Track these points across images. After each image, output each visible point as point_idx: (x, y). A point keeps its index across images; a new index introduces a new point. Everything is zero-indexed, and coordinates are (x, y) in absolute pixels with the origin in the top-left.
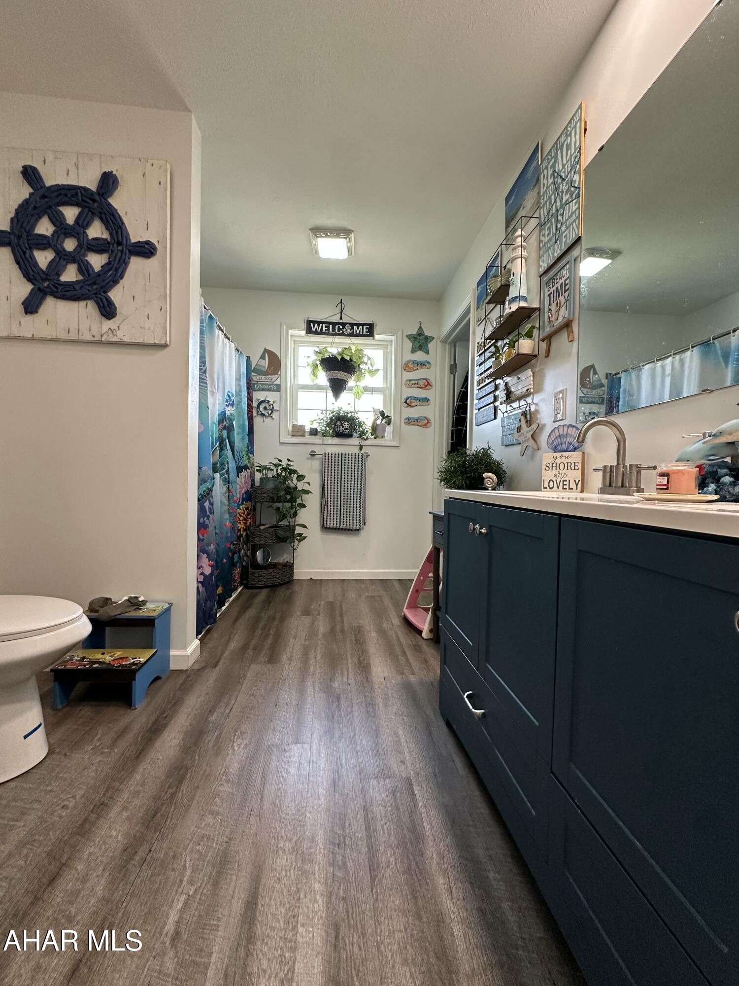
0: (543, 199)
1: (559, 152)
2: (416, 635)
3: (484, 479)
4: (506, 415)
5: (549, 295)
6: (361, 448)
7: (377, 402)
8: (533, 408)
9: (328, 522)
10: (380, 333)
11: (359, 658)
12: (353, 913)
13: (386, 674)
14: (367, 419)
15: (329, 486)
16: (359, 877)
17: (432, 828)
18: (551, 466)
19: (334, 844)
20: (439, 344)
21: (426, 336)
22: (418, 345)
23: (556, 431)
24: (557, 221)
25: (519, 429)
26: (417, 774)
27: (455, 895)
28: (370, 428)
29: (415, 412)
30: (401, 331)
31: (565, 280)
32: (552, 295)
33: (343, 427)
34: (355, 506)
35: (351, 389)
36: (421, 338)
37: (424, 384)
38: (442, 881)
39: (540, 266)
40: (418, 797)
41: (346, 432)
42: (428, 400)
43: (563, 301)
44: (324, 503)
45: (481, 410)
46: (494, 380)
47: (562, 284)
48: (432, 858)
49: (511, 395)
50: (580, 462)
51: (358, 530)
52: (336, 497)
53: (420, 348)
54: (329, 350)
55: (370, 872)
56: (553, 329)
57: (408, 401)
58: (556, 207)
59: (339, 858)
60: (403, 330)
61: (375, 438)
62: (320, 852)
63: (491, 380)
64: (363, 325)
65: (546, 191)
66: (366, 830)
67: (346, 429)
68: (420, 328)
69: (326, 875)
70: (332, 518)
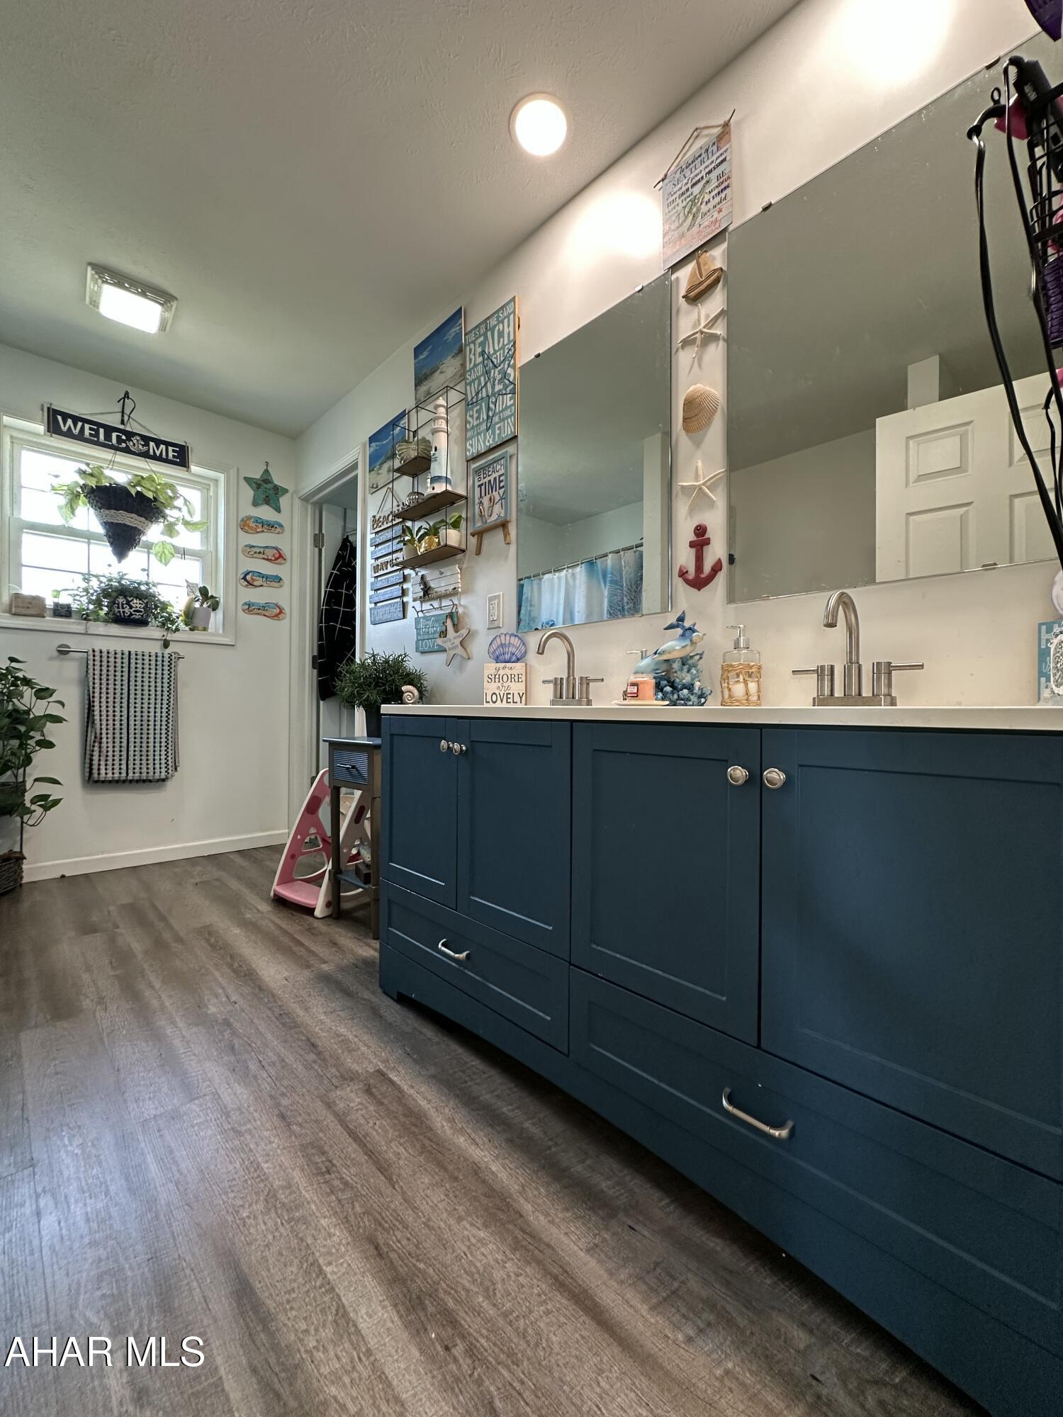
0: (470, 375)
1: (489, 333)
2: (308, 917)
3: (403, 693)
4: (421, 615)
5: (480, 486)
6: (166, 644)
7: (192, 572)
8: (460, 610)
9: (103, 771)
10: (200, 464)
11: (230, 966)
12: (383, 1218)
13: (286, 974)
14: (176, 599)
15: (104, 708)
16: (372, 1185)
17: (429, 1102)
18: (494, 678)
19: (322, 1174)
20: (297, 502)
21: (276, 486)
22: (264, 496)
23: (498, 639)
24: (489, 409)
25: (444, 634)
26: (386, 1061)
27: (480, 1143)
28: (182, 613)
29: (260, 595)
30: (235, 469)
31: (500, 476)
32: (483, 487)
33: (131, 607)
34: (157, 740)
35: (149, 547)
36: (267, 486)
37: (274, 556)
38: (462, 1139)
39: (466, 450)
40: (398, 1082)
41: (137, 616)
42: (281, 579)
43: (497, 498)
44: (91, 737)
45: (379, 605)
46: (400, 569)
47: (495, 479)
48: (443, 1126)
49: (429, 592)
50: (524, 674)
51: (163, 780)
52: (118, 726)
53: (267, 501)
54: (107, 472)
55: (382, 1173)
56: (486, 526)
57: (248, 577)
58: (487, 391)
59: (337, 1183)
60: (238, 469)
61: (191, 630)
62: (307, 1191)
63: (396, 568)
64: (167, 444)
65: (473, 368)
66: (355, 1141)
67: (138, 611)
68: (266, 471)
69: (330, 1206)
70: (110, 763)
